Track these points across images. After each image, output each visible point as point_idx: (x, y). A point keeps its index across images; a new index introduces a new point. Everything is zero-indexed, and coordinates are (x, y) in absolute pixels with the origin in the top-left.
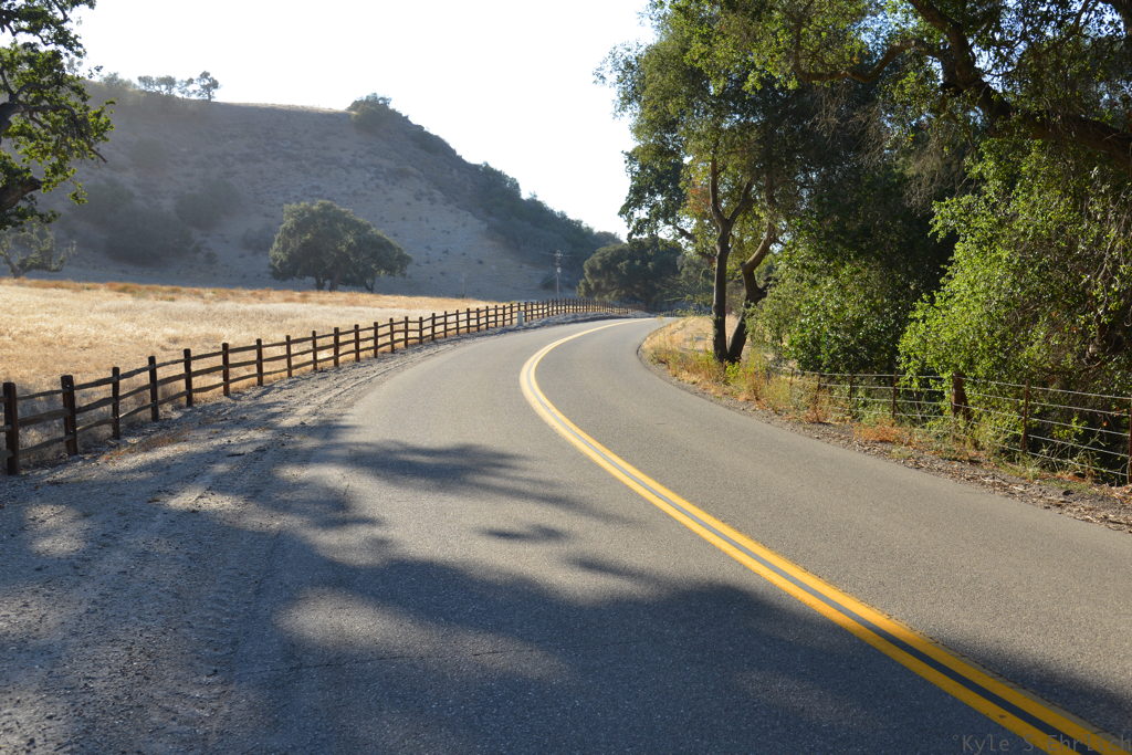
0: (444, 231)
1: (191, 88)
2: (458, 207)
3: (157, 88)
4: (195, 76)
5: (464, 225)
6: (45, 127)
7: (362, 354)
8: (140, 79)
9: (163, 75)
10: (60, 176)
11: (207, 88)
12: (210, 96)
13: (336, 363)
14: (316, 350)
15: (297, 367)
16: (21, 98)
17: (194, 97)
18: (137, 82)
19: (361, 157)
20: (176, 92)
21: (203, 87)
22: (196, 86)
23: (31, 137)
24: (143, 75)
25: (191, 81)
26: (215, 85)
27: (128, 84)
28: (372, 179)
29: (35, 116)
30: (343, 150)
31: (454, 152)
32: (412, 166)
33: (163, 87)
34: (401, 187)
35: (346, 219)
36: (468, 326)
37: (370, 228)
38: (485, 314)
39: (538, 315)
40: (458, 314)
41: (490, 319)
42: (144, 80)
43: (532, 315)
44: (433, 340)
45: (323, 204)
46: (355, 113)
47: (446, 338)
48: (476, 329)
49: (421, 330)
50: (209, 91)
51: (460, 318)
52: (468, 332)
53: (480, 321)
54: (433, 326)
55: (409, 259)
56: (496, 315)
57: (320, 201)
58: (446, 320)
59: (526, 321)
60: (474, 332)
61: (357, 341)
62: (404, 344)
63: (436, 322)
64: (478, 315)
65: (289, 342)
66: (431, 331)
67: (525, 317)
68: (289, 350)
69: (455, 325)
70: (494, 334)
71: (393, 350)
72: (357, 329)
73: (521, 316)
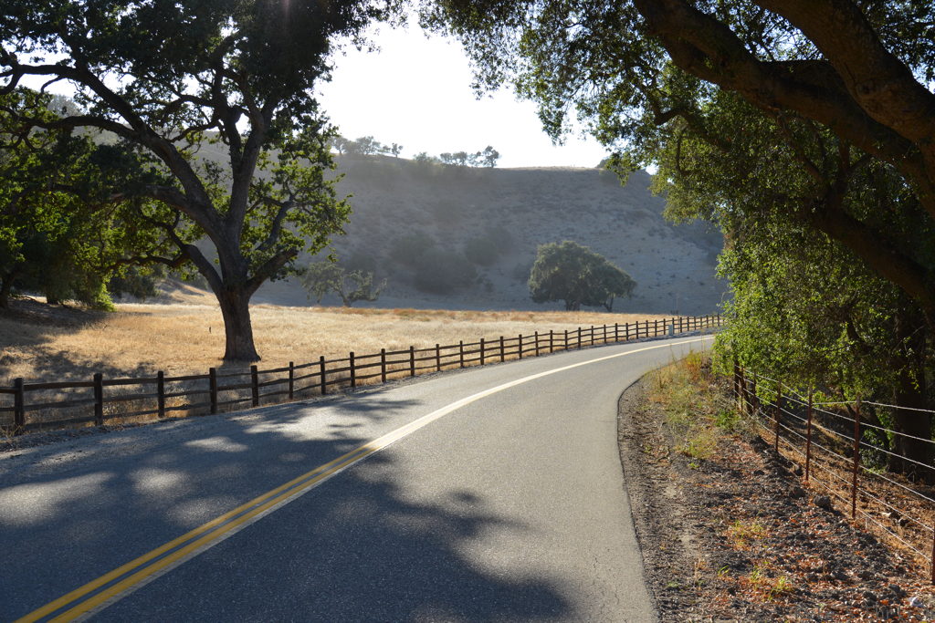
0: (671, 260)
1: (478, 159)
2: (684, 239)
3: (454, 161)
4: (482, 150)
5: (689, 255)
6: (312, 214)
7: (506, 357)
8: (442, 155)
9: (458, 151)
10: (321, 245)
11: (490, 159)
12: (493, 165)
13: (482, 363)
14: (462, 353)
15: (444, 364)
16: (297, 197)
17: (481, 166)
18: (439, 157)
19: (607, 204)
20: (468, 164)
21: (488, 157)
22: (482, 158)
23: (303, 221)
24: (444, 152)
25: (479, 154)
26: (496, 155)
27: (435, 159)
28: (615, 220)
29: (306, 207)
30: (592, 199)
32: (647, 208)
33: (458, 160)
34: (638, 226)
35: (585, 254)
36: (617, 337)
37: (604, 260)
38: (635, 327)
39: (695, 327)
40: (605, 327)
41: (640, 331)
42: (445, 156)
43: (688, 327)
44: (579, 346)
45: (567, 244)
46: (602, 169)
47: (593, 345)
48: (625, 338)
49: (566, 339)
50: (492, 161)
51: (607, 330)
52: (617, 340)
53: (630, 333)
54: (580, 336)
55: (635, 284)
56: (647, 328)
57: (565, 241)
58: (592, 332)
59: (681, 331)
60: (622, 340)
61: (502, 347)
62: (548, 349)
63: (582, 333)
64: (627, 328)
65: (438, 348)
66: (576, 340)
67: (681, 328)
68: (438, 353)
69: (603, 336)
70: (643, 342)
71: (537, 354)
72: (502, 340)
73: (672, 328)
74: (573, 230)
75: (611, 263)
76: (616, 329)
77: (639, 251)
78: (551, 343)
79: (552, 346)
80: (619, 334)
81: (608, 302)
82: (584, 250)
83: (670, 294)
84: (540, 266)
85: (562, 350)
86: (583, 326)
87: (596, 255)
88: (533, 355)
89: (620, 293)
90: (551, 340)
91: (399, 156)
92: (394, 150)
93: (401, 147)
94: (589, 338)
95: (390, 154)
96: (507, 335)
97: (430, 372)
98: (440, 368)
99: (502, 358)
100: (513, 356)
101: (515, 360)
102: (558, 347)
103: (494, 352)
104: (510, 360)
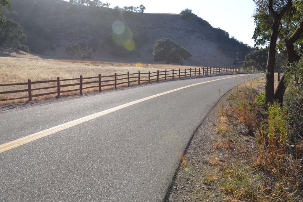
0: (205, 48)
1: (138, 9)
2: (210, 40)
3: (129, 10)
4: (139, 6)
5: (211, 46)
8: (124, 7)
9: (130, 6)
11: (142, 9)
12: (143, 12)
15: (39, 95)
17: (138, 12)
18: (123, 8)
19: (182, 27)
20: (133, 11)
21: (141, 9)
22: (139, 9)
26: (144, 8)
27: (122, 9)
28: (185, 33)
30: (177, 25)
31: (210, 25)
32: (197, 29)
33: (130, 9)
34: (193, 35)
35: (173, 44)
36: (179, 76)
37: (180, 46)
38: (189, 71)
39: (217, 72)
40: (173, 71)
41: (192, 73)
42: (125, 8)
43: (214, 72)
44: (157, 81)
45: (166, 39)
46: (181, 14)
47: (166, 80)
48: (184, 76)
49: (149, 77)
50: (142, 10)
51: (174, 72)
52: (179, 78)
53: (186, 74)
54: (158, 75)
55: (191, 55)
56: (195, 72)
57: (166, 38)
58: (166, 73)
59: (211, 74)
60: (182, 78)
61: (100, 82)
62: (137, 82)
63: (160, 73)
64: (185, 71)
65: (29, 83)
66: (156, 77)
67: (211, 72)
68: (30, 87)
69: (172, 75)
70: (193, 78)
71: (129, 85)
72: (100, 76)
73: (207, 72)
74: (170, 36)
75: (183, 47)
76: (179, 71)
77: (194, 44)
78: (139, 79)
79: (139, 81)
80: (181, 74)
81: (181, 62)
82: (172, 42)
83: (204, 60)
84: (156, 47)
85: (146, 83)
86: (160, 70)
87: (177, 44)
88: (125, 86)
89: (185, 58)
90: (139, 77)
91: (109, 7)
92: (107, 5)
93: (110, 4)
94: (164, 76)
95: (106, 6)
96: (118, 73)
97: (20, 102)
98: (33, 98)
99: (100, 88)
100: (110, 87)
101: (111, 89)
102: (144, 81)
103: (92, 85)
104: (107, 90)
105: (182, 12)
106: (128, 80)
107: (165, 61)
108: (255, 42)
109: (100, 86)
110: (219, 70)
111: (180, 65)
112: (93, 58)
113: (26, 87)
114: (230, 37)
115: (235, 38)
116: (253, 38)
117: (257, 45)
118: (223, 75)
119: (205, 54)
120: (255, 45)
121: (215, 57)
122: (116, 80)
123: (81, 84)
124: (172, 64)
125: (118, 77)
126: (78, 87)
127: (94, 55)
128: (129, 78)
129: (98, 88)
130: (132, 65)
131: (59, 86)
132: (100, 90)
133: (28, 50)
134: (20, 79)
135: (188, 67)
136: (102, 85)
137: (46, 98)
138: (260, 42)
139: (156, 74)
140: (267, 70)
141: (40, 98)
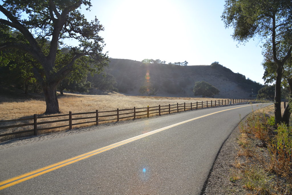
0: (229, 86)
2: (232, 81)
3: (177, 64)
4: (184, 62)
5: (233, 85)
9: (178, 62)
11: (186, 64)
13: (148, 116)
17: (184, 65)
19: (213, 73)
20: (181, 65)
24: (175, 62)
25: (183, 63)
27: (173, 64)
28: (215, 77)
30: (209, 72)
31: (232, 71)
32: (223, 74)
34: (220, 78)
37: (211, 85)
38: (218, 102)
39: (238, 102)
40: (207, 102)
41: (220, 103)
43: (236, 102)
44: (197, 109)
47: (202, 108)
48: (215, 105)
49: (191, 106)
52: (212, 106)
53: (216, 104)
54: (197, 105)
55: (219, 91)
56: (222, 102)
57: (202, 81)
58: (202, 103)
59: (233, 103)
60: (214, 106)
61: (160, 109)
62: (183, 110)
63: (198, 104)
64: (215, 102)
65: (118, 110)
66: (196, 106)
67: (233, 102)
68: (118, 113)
69: (206, 105)
70: (221, 107)
71: (178, 111)
72: (160, 106)
73: (231, 102)
74: (205, 79)
75: (213, 86)
76: (212, 102)
77: (221, 84)
78: (185, 107)
79: (185, 109)
80: (213, 104)
81: (213, 96)
82: (206, 83)
83: (228, 94)
84: (196, 87)
85: (189, 110)
86: (198, 101)
87: (210, 84)
88: (176, 112)
89: (215, 94)
90: (185, 106)
91: (165, 63)
94: (201, 105)
95: (163, 63)
96: (171, 104)
97: (112, 122)
98: (120, 120)
99: (160, 114)
100: (166, 113)
101: (167, 114)
102: (188, 109)
103: (155, 111)
104: (164, 114)
105: (212, 64)
106: (178, 108)
107: (202, 96)
108: (264, 81)
109: (160, 112)
110: (240, 101)
111: (212, 98)
112: (155, 95)
113: (116, 113)
114: (247, 78)
115: (250, 79)
116: (263, 78)
117: (266, 83)
118: (242, 104)
119: (229, 90)
120: (265, 83)
121: (236, 92)
122: (169, 108)
123: (148, 111)
124: (206, 97)
125: (171, 107)
126: (146, 113)
127: (156, 92)
128: (178, 107)
129: (159, 114)
130: (180, 99)
131: (135, 112)
132: (160, 115)
133: (118, 91)
134: (113, 108)
135: (217, 99)
136: (161, 111)
137: (127, 120)
138: (268, 81)
139: (196, 104)
140: (275, 101)
141: (124, 119)
